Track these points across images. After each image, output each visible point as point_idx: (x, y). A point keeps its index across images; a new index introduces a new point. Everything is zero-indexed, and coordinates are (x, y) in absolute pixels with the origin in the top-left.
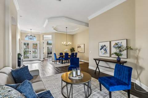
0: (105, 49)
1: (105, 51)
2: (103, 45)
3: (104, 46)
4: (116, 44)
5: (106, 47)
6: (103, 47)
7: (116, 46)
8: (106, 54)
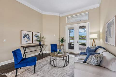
0: (28, 38)
1: (28, 39)
2: (26, 34)
3: (28, 35)
4: (36, 35)
5: (29, 36)
6: (26, 36)
7: (36, 36)
8: (29, 41)
